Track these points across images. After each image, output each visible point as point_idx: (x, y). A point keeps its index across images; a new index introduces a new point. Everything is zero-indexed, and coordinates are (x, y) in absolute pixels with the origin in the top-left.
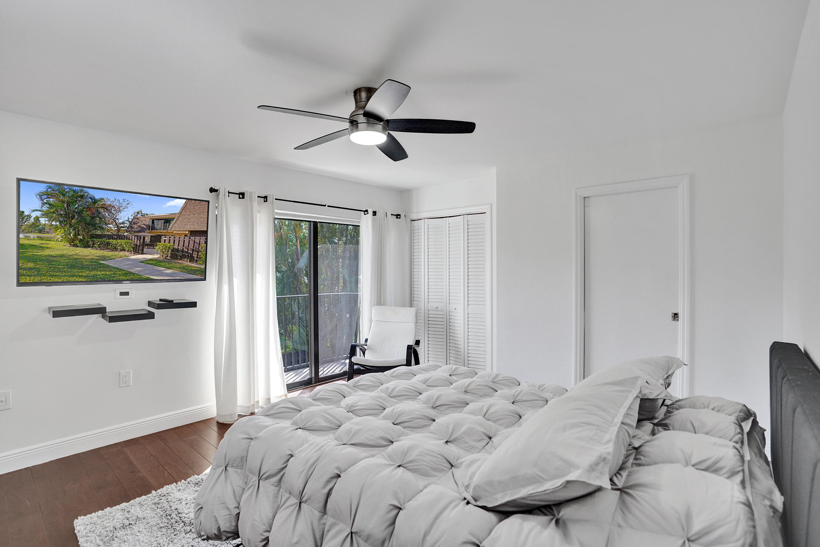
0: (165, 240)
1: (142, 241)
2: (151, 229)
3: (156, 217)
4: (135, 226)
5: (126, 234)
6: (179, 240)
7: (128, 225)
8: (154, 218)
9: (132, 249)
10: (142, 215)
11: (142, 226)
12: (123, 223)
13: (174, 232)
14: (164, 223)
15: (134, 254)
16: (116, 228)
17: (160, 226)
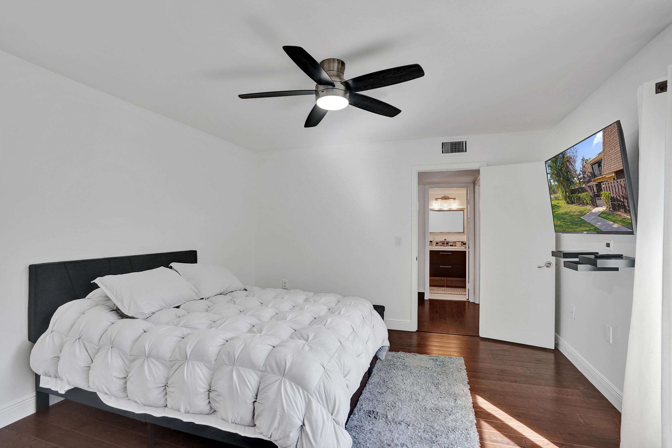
0: (604, 187)
1: (593, 192)
2: (594, 177)
3: (593, 162)
4: (586, 176)
5: (584, 186)
6: (612, 186)
7: (582, 176)
8: (592, 162)
9: (591, 202)
10: (585, 162)
11: (589, 174)
12: (580, 175)
13: (607, 176)
14: (598, 167)
15: (593, 207)
16: (578, 181)
17: (597, 172)
